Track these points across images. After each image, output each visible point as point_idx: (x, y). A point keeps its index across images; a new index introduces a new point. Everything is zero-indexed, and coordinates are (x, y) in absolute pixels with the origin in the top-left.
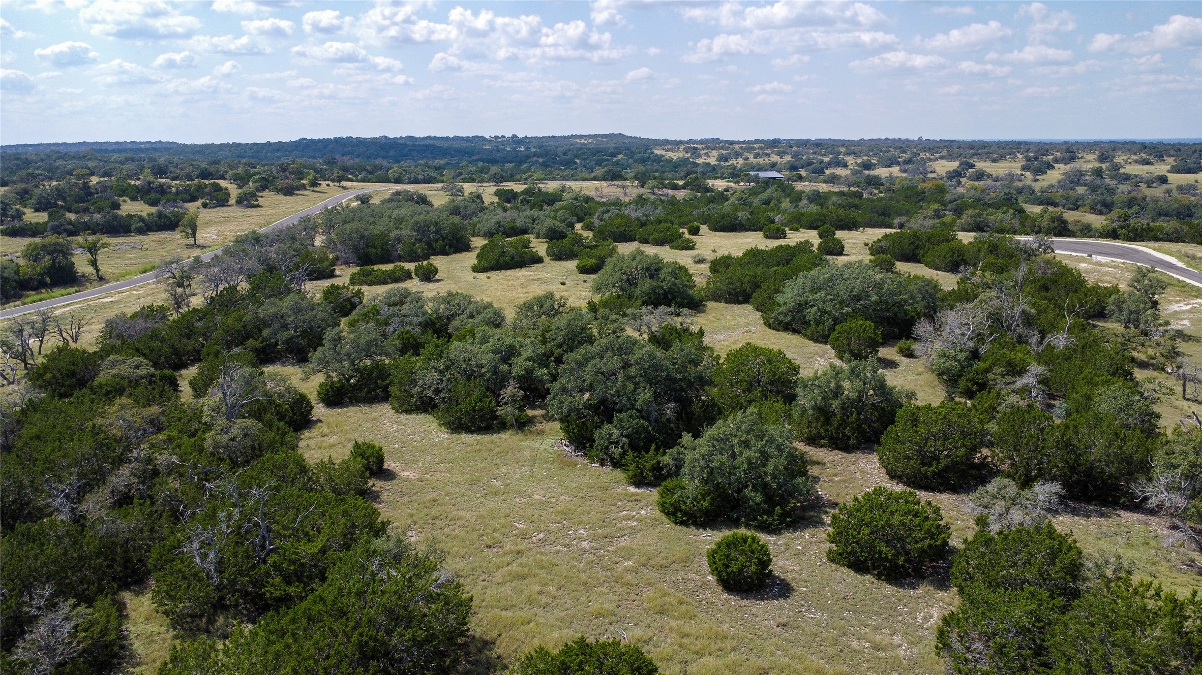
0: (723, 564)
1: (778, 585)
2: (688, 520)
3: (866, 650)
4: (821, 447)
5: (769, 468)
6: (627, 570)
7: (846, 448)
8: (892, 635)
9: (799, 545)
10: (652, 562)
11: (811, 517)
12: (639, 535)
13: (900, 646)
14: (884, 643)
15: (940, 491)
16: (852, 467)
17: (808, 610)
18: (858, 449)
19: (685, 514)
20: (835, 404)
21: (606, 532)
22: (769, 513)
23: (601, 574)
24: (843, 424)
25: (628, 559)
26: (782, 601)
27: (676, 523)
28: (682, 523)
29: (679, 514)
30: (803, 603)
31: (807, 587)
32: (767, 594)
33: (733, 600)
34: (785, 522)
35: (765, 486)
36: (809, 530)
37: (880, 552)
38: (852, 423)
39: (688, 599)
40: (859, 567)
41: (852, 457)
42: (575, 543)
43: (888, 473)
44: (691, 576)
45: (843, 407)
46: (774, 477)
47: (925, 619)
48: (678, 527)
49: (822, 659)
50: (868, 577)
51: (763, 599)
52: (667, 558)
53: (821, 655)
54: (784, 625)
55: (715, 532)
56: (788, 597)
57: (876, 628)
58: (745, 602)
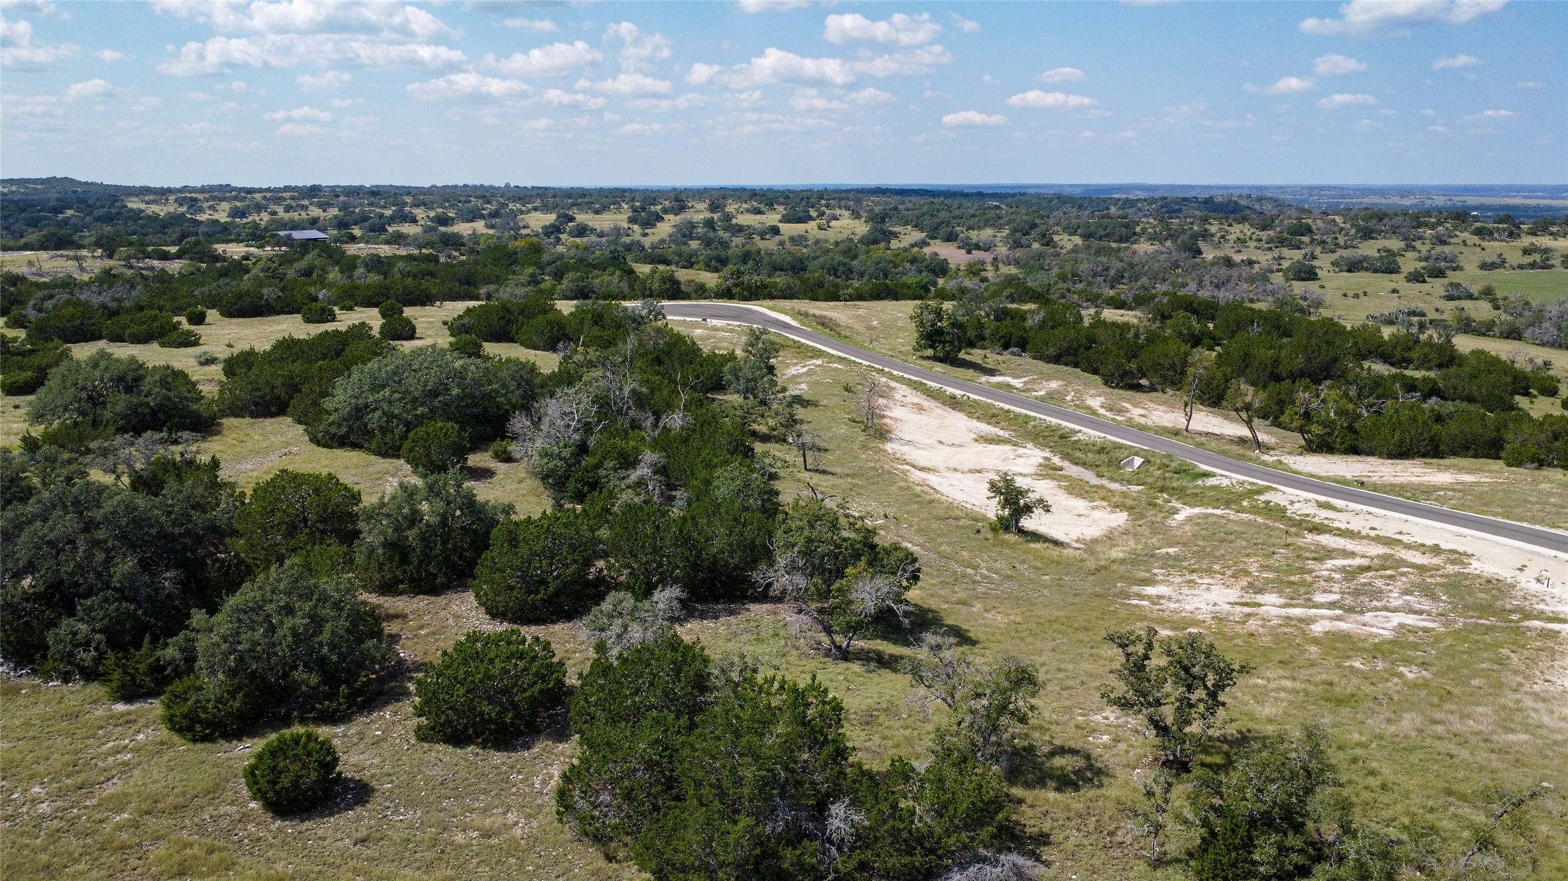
0: (269, 782)
1: (353, 789)
2: (213, 732)
3: (474, 842)
4: (400, 594)
5: (326, 636)
6: (120, 828)
7: (434, 590)
8: (505, 814)
9: (378, 729)
10: (161, 805)
11: (392, 689)
12: (136, 772)
13: (516, 824)
14: (496, 826)
15: (553, 622)
16: (443, 613)
17: (394, 813)
18: (449, 588)
19: (208, 724)
20: (412, 534)
21: (80, 780)
22: (331, 696)
23: (74, 844)
24: (426, 559)
25: (122, 810)
26: (359, 809)
27: (195, 741)
28: (205, 739)
29: (198, 728)
30: (387, 804)
31: (392, 782)
32: (338, 805)
33: (289, 827)
34: (356, 703)
35: (323, 661)
36: (391, 707)
37: (481, 714)
38: (436, 556)
39: (222, 843)
40: (457, 738)
41: (441, 600)
42: (25, 809)
43: (489, 612)
44: (224, 809)
45: (422, 538)
46: (333, 647)
47: (544, 782)
48: (199, 746)
49: (419, 869)
50: (470, 749)
51: (332, 814)
52: (184, 794)
53: (417, 865)
54: (363, 841)
55: (256, 740)
56: (367, 801)
57: (485, 810)
58: (307, 824)
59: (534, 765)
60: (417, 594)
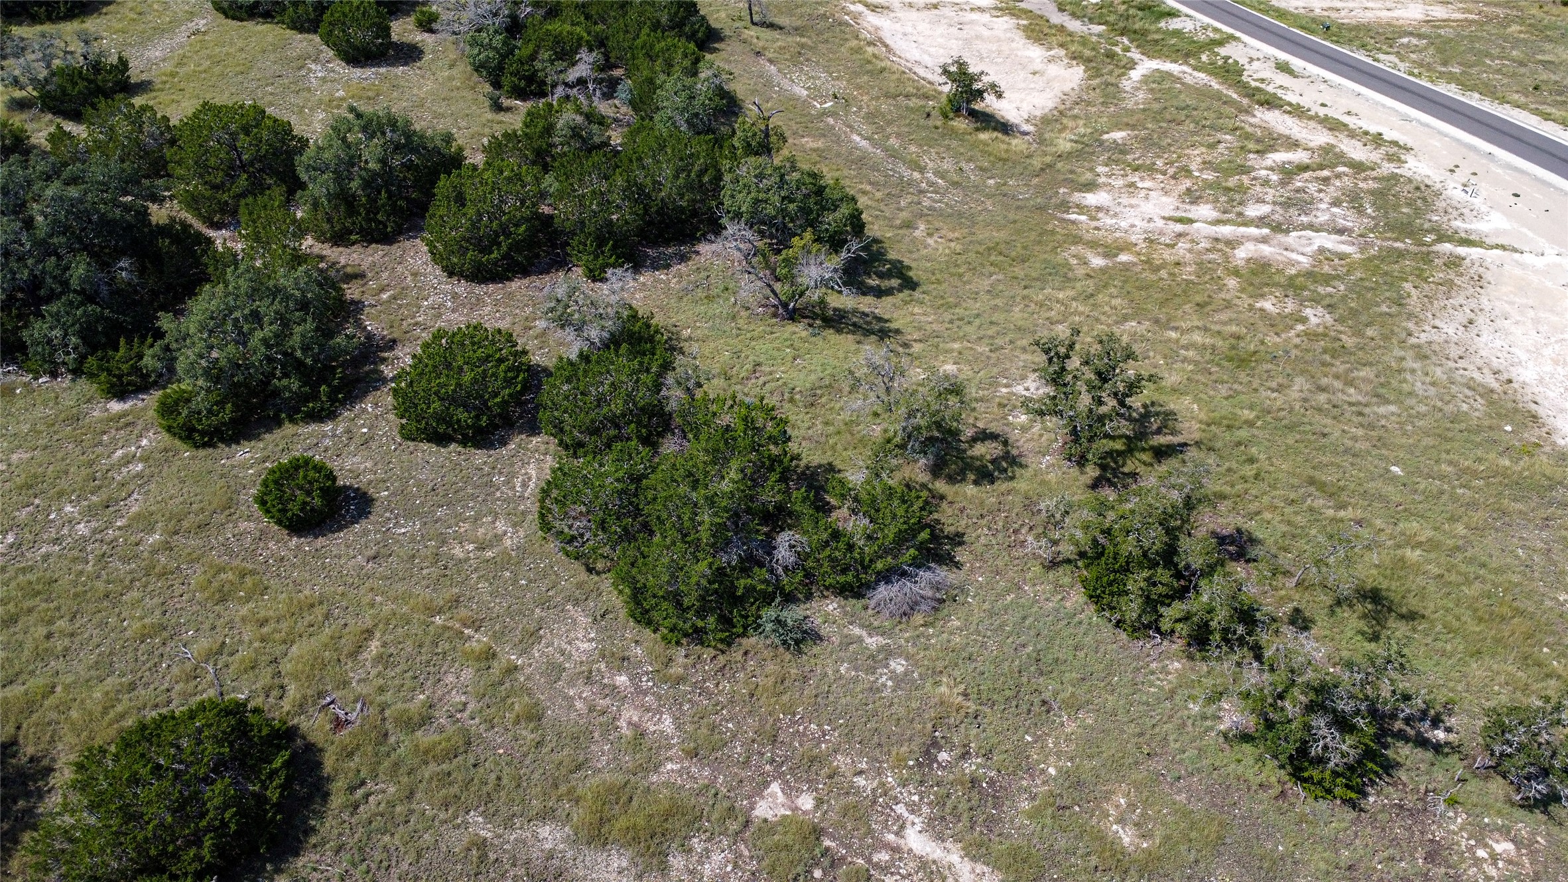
1: (354, 498)
2: (211, 439)
3: (471, 555)
6: (154, 551)
7: (387, 239)
8: (494, 522)
9: (363, 426)
10: (186, 524)
11: (367, 373)
12: (153, 486)
13: (505, 533)
14: (488, 537)
16: (399, 269)
17: (397, 524)
18: (400, 233)
19: (203, 433)
20: (354, 186)
21: (105, 497)
23: (121, 568)
24: (373, 208)
25: (152, 531)
26: (364, 522)
27: (197, 447)
28: (205, 445)
29: (197, 436)
30: (388, 515)
31: (387, 489)
32: (344, 517)
33: (306, 544)
36: (370, 398)
38: (383, 206)
39: (250, 566)
41: (395, 250)
42: (65, 531)
43: (445, 269)
44: (243, 525)
47: (524, 484)
48: (202, 453)
51: (340, 529)
52: (202, 510)
54: (375, 558)
55: (253, 443)
56: (370, 513)
57: (476, 520)
58: (321, 541)
59: (512, 465)
60: (370, 243)
